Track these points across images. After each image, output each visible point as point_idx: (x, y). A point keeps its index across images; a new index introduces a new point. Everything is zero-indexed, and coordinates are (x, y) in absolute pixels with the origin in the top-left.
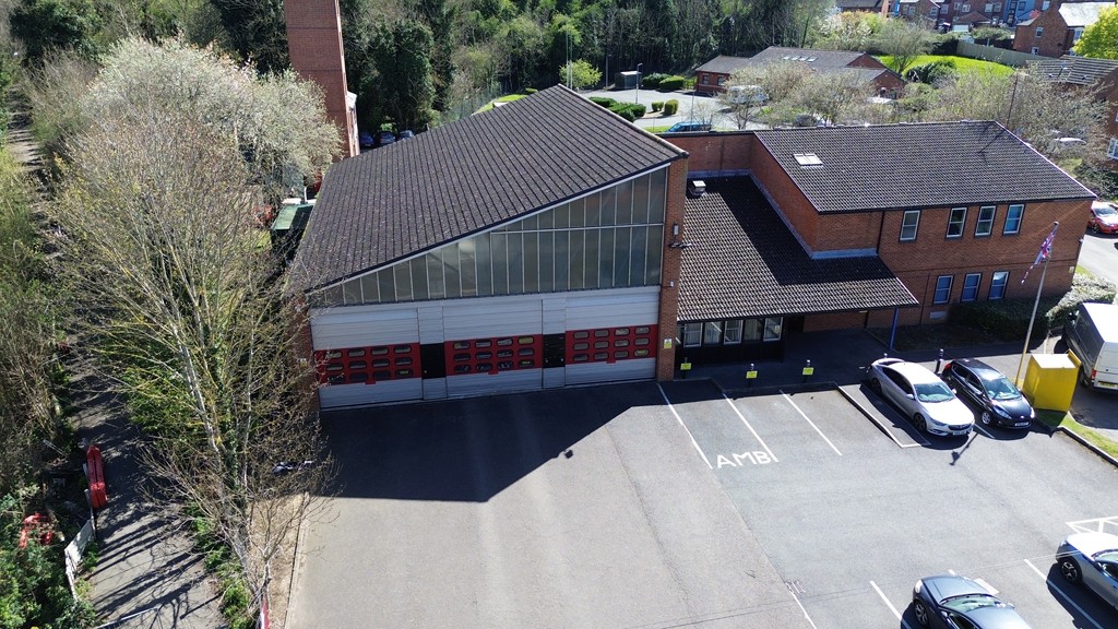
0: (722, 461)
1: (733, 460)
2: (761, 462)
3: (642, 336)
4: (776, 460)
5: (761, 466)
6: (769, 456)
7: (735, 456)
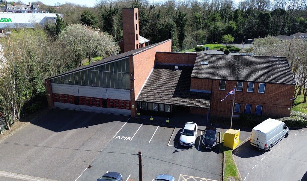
0: (118, 137)
1: (121, 138)
2: (127, 140)
3: (127, 103)
4: (131, 140)
5: (126, 140)
6: (130, 139)
7: (123, 137)
